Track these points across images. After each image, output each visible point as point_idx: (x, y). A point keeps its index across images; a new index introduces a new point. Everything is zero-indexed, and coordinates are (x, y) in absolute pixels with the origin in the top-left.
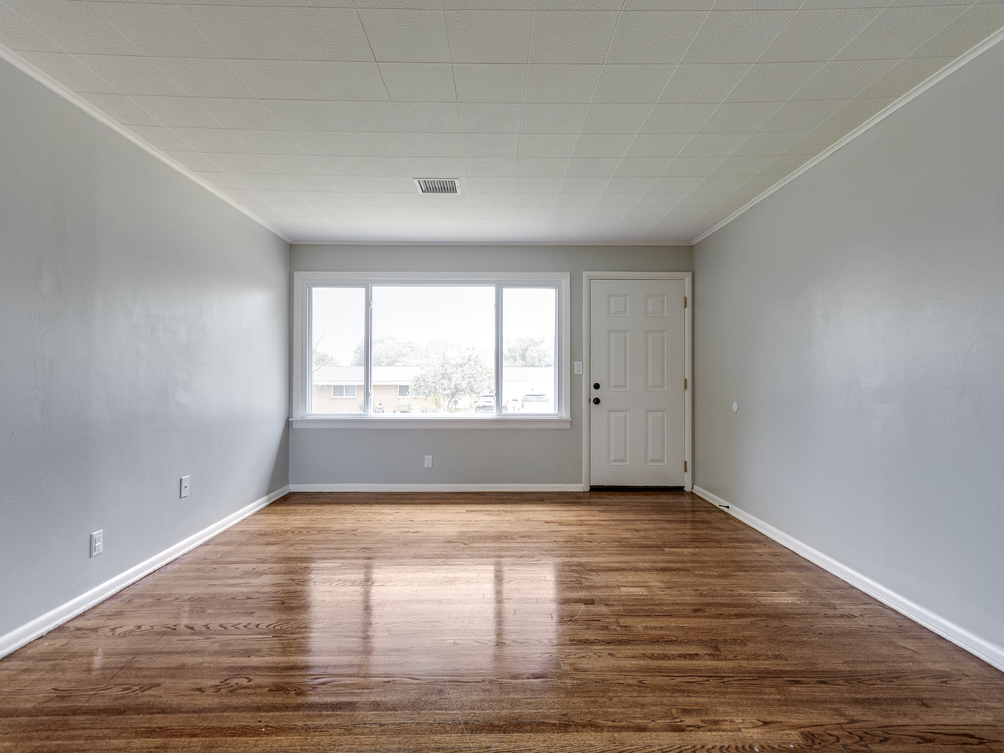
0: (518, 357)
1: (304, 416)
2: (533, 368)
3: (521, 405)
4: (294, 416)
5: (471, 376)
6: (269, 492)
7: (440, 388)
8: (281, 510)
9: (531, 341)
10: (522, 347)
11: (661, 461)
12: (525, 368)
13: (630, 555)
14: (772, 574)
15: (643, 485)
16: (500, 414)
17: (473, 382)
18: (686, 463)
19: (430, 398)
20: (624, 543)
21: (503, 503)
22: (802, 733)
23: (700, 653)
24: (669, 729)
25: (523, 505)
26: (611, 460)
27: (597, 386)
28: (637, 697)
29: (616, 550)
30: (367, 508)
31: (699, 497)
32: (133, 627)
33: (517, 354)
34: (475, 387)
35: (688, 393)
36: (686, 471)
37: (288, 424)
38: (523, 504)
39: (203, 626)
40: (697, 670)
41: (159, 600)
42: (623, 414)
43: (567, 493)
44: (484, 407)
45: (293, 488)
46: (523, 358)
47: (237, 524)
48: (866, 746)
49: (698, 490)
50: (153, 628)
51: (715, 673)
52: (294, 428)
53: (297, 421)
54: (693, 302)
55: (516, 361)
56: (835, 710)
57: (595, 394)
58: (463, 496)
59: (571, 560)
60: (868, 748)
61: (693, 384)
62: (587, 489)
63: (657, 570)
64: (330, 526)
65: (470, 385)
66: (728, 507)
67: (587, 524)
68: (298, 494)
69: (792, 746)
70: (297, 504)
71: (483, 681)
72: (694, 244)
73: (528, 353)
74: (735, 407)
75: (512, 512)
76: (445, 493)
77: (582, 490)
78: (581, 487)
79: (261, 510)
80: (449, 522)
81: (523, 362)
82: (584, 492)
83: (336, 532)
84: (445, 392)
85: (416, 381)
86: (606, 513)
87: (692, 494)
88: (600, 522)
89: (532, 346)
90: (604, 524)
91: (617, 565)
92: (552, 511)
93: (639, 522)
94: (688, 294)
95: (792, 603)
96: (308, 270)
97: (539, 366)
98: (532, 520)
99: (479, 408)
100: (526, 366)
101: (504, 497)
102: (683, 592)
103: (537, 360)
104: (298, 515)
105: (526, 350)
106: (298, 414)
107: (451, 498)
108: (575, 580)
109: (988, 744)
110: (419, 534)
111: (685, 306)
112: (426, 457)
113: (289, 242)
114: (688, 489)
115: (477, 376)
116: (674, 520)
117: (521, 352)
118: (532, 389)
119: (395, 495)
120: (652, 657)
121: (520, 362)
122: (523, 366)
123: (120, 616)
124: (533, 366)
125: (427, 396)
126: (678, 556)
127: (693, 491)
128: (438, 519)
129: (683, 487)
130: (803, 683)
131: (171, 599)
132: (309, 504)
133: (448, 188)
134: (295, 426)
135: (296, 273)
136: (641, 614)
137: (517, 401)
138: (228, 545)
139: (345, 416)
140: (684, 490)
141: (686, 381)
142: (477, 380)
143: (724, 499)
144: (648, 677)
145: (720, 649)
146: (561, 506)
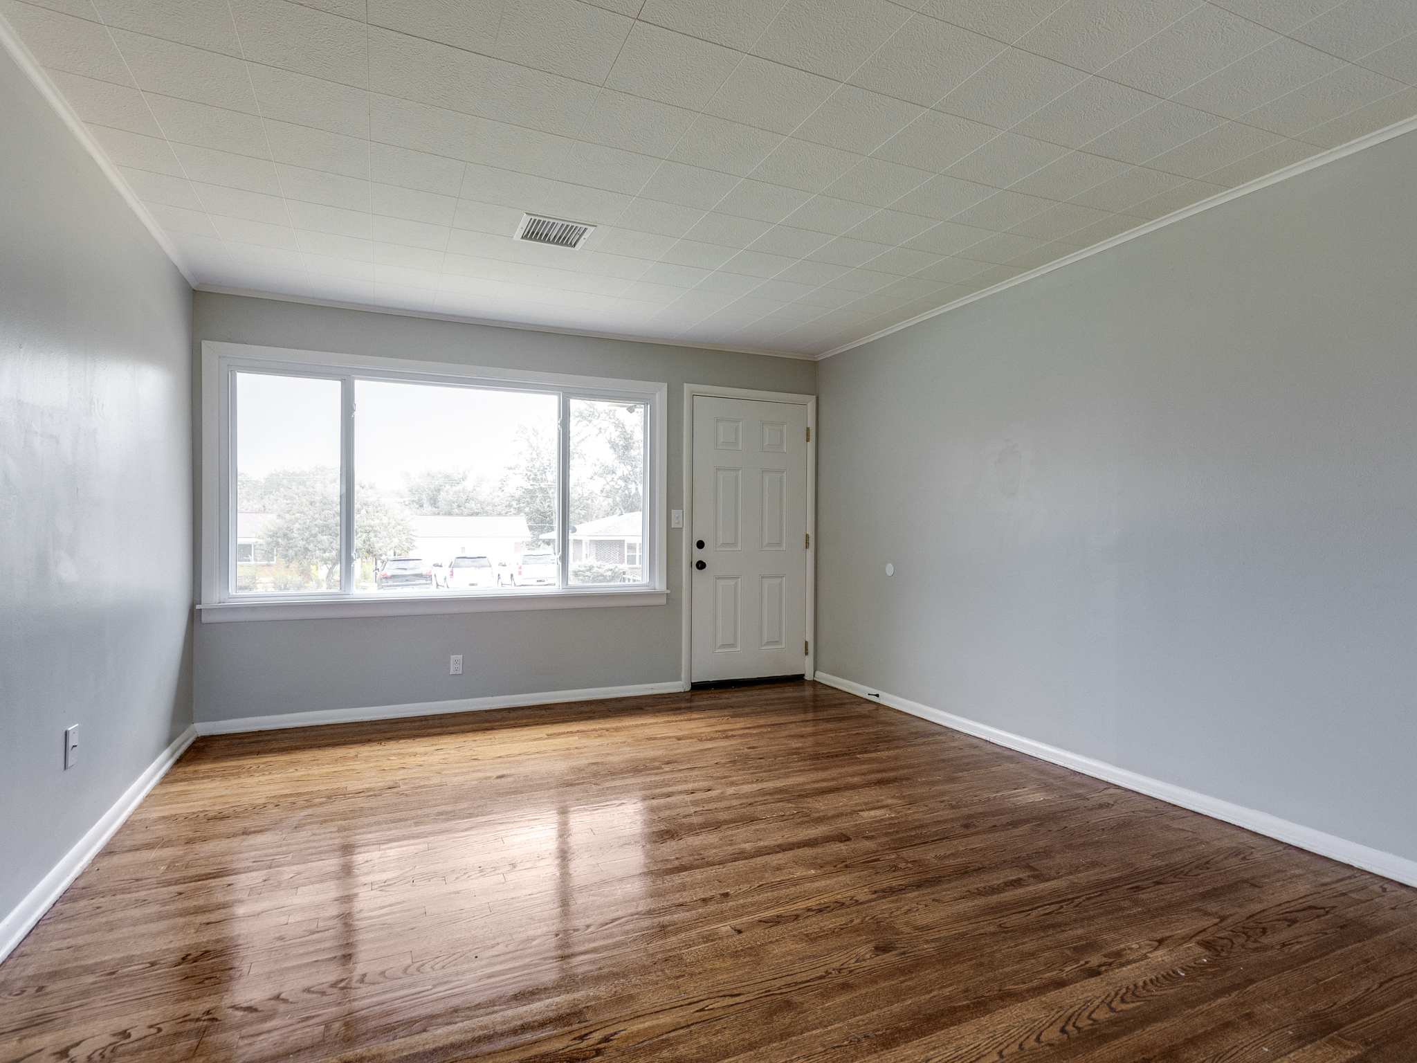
0: (425, 501)
1: (223, 600)
2: (450, 517)
3: (449, 573)
4: (203, 600)
5: (370, 529)
6: (170, 741)
7: (317, 548)
8: (211, 770)
9: (447, 477)
10: (433, 487)
11: (777, 643)
12: (437, 517)
13: (826, 769)
14: (993, 769)
15: (756, 677)
16: (567, 587)
17: (373, 539)
18: (806, 643)
19: (294, 565)
20: (803, 755)
21: (590, 718)
22: (1198, 943)
23: (1021, 876)
24: (1085, 976)
25: (624, 718)
26: (718, 646)
27: (701, 545)
28: (1016, 946)
29: (804, 765)
30: (375, 748)
31: (828, 686)
32: (105, 1040)
33: (424, 497)
34: (377, 546)
35: (810, 553)
36: (806, 654)
37: (194, 615)
38: (622, 716)
39: (270, 999)
40: (1041, 898)
41: (113, 973)
42: (732, 582)
43: (665, 696)
44: (393, 577)
45: (203, 728)
46: (434, 502)
47: (140, 806)
48: (1256, 941)
49: (824, 677)
50: (160, 1030)
51: (1059, 896)
52: (203, 622)
53: (210, 610)
54: (817, 435)
55: (421, 506)
56: (1197, 910)
57: (699, 555)
58: (520, 713)
59: (764, 787)
60: (1260, 942)
61: (816, 542)
62: (688, 688)
63: (875, 784)
64: (343, 785)
65: (368, 543)
66: (877, 696)
67: (733, 736)
68: (217, 738)
69: (1205, 960)
70: (233, 755)
71: (827, 973)
72: (819, 359)
73: (442, 495)
74: (890, 569)
75: (617, 729)
76: (486, 711)
77: (682, 691)
78: (680, 685)
79: (167, 775)
80: (538, 755)
81: (434, 509)
82: (684, 692)
83: (362, 794)
84: (327, 555)
85: (271, 536)
86: (744, 717)
87: (814, 683)
88: (747, 731)
89: (447, 486)
90: (754, 732)
91: (824, 784)
92: (669, 722)
93: (793, 725)
94: (811, 424)
95: (1044, 800)
96: (230, 341)
97: (457, 515)
98: (655, 739)
99: (386, 578)
100: (439, 514)
101: (582, 709)
102: (931, 806)
103: (455, 505)
104: (256, 774)
105: (439, 490)
106: (212, 597)
107: (503, 719)
108: (795, 812)
109: (1332, 911)
110: (510, 779)
111: (808, 440)
112: (453, 657)
113: (194, 284)
114: (808, 677)
115: (379, 530)
116: (831, 718)
117: (431, 493)
118: (463, 549)
119: (414, 721)
120: (980, 893)
121: (428, 508)
122: (434, 514)
123: (49, 1025)
124: (449, 514)
125: (290, 561)
126: (881, 763)
127: (815, 679)
128: (519, 752)
129: (803, 675)
130: (1144, 889)
131: (141, 966)
132: (258, 753)
133: (566, 238)
134: (205, 618)
135: (205, 344)
136: (916, 842)
137: (441, 566)
138: (162, 847)
139: (314, 597)
140: (804, 679)
141: (807, 536)
142: (379, 535)
143: (872, 686)
144: (1003, 919)
145: (1036, 867)
146: (675, 714)
